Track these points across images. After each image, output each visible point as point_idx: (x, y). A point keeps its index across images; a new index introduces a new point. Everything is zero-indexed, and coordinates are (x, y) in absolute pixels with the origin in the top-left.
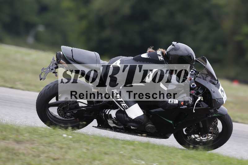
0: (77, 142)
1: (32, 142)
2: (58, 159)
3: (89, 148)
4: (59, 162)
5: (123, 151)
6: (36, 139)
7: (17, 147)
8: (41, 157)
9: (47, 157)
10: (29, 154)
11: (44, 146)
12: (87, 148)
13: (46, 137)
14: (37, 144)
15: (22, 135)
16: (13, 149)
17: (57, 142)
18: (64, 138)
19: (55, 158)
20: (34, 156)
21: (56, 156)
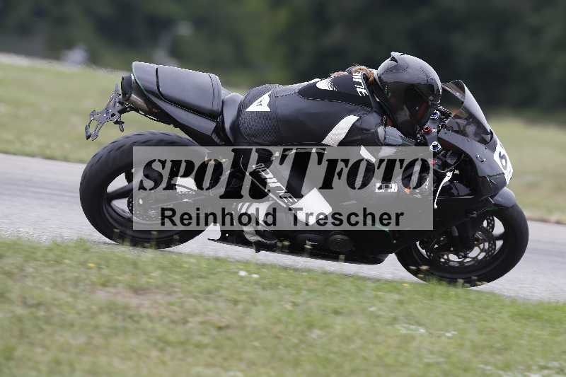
0: (271, 289)
1: (168, 289)
2: (227, 327)
3: (299, 300)
4: (230, 333)
5: (374, 306)
6: (176, 284)
7: (134, 301)
8: (190, 325)
9: (202, 323)
10: (162, 318)
11: (195, 297)
12: (294, 300)
13: (201, 277)
14: (181, 295)
15: (145, 273)
16: (126, 307)
17: (227, 289)
18: (242, 278)
19: (222, 325)
20: (173, 322)
21: (224, 320)
